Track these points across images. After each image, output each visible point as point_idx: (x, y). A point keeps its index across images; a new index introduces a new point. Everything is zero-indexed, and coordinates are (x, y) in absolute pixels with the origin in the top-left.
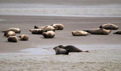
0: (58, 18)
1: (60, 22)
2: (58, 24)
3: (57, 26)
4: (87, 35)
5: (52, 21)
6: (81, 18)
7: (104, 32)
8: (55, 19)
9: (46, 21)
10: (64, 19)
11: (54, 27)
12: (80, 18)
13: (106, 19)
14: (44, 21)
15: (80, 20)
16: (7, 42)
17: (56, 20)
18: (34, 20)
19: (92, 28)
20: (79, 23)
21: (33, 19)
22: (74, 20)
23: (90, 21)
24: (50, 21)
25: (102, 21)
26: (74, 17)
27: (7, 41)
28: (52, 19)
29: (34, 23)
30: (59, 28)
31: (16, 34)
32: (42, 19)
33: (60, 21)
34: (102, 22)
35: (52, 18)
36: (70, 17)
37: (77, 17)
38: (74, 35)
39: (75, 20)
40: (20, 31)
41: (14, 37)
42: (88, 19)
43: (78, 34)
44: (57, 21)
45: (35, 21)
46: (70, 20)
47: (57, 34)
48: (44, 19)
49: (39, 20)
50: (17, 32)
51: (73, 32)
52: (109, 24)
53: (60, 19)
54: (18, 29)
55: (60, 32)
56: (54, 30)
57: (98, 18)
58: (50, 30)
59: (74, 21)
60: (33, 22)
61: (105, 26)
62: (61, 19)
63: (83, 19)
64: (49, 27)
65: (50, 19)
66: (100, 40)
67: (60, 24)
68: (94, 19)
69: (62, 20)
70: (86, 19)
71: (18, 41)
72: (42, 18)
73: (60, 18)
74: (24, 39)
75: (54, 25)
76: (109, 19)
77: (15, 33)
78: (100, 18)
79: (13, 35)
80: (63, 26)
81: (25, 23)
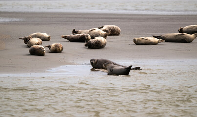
0: (112, 16)
1: (115, 23)
2: (111, 26)
3: (110, 29)
4: (159, 43)
5: (101, 21)
6: (148, 17)
7: (186, 38)
8: (106, 18)
9: (92, 21)
10: (120, 18)
11: (104, 30)
12: (146, 17)
13: (190, 17)
14: (89, 21)
15: (148, 18)
16: (29, 55)
17: (107, 20)
18: (72, 20)
19: (166, 32)
20: (146, 23)
21: (70, 17)
22: (137, 19)
23: (164, 21)
24: (99, 21)
25: (182, 21)
26: (138, 15)
27: (29, 53)
28: (102, 18)
29: (72, 24)
30: (113, 32)
31: (43, 42)
32: (85, 18)
33: (115, 21)
34: (182, 23)
35: (102, 16)
36: (131, 15)
37: (142, 15)
38: (137, 43)
39: (139, 19)
40: (49, 37)
41: (40, 48)
42: (160, 18)
43: (143, 41)
44: (110, 22)
45: (74, 22)
46: (131, 19)
47: (110, 42)
48: (89, 18)
49: (81, 20)
50: (44, 39)
51: (134, 40)
52: (194, 26)
53: (114, 18)
54: (46, 35)
55: (115, 38)
56: (105, 36)
57: (176, 15)
58: (98, 35)
59: (137, 21)
60: (70, 23)
61: (188, 29)
62: (117, 18)
63: (153, 18)
64: (97, 30)
65: (99, 18)
66: (181, 51)
67: (115, 26)
68: (170, 18)
69: (117, 20)
70: (156, 18)
71: (46, 54)
72: (85, 16)
73: (114, 16)
74: (56, 50)
75: (105, 27)
76: (194, 17)
77: (41, 41)
78: (180, 17)
79: (38, 44)
80: (120, 29)
81: (58, 24)
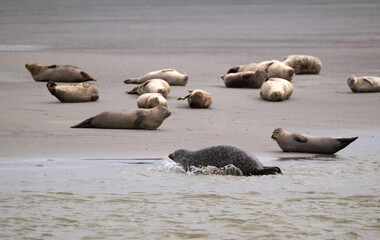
5: (283, 48)
30: (305, 69)
31: (172, 88)
32: (251, 41)
38: (355, 89)
40: (186, 79)
51: (353, 81)
